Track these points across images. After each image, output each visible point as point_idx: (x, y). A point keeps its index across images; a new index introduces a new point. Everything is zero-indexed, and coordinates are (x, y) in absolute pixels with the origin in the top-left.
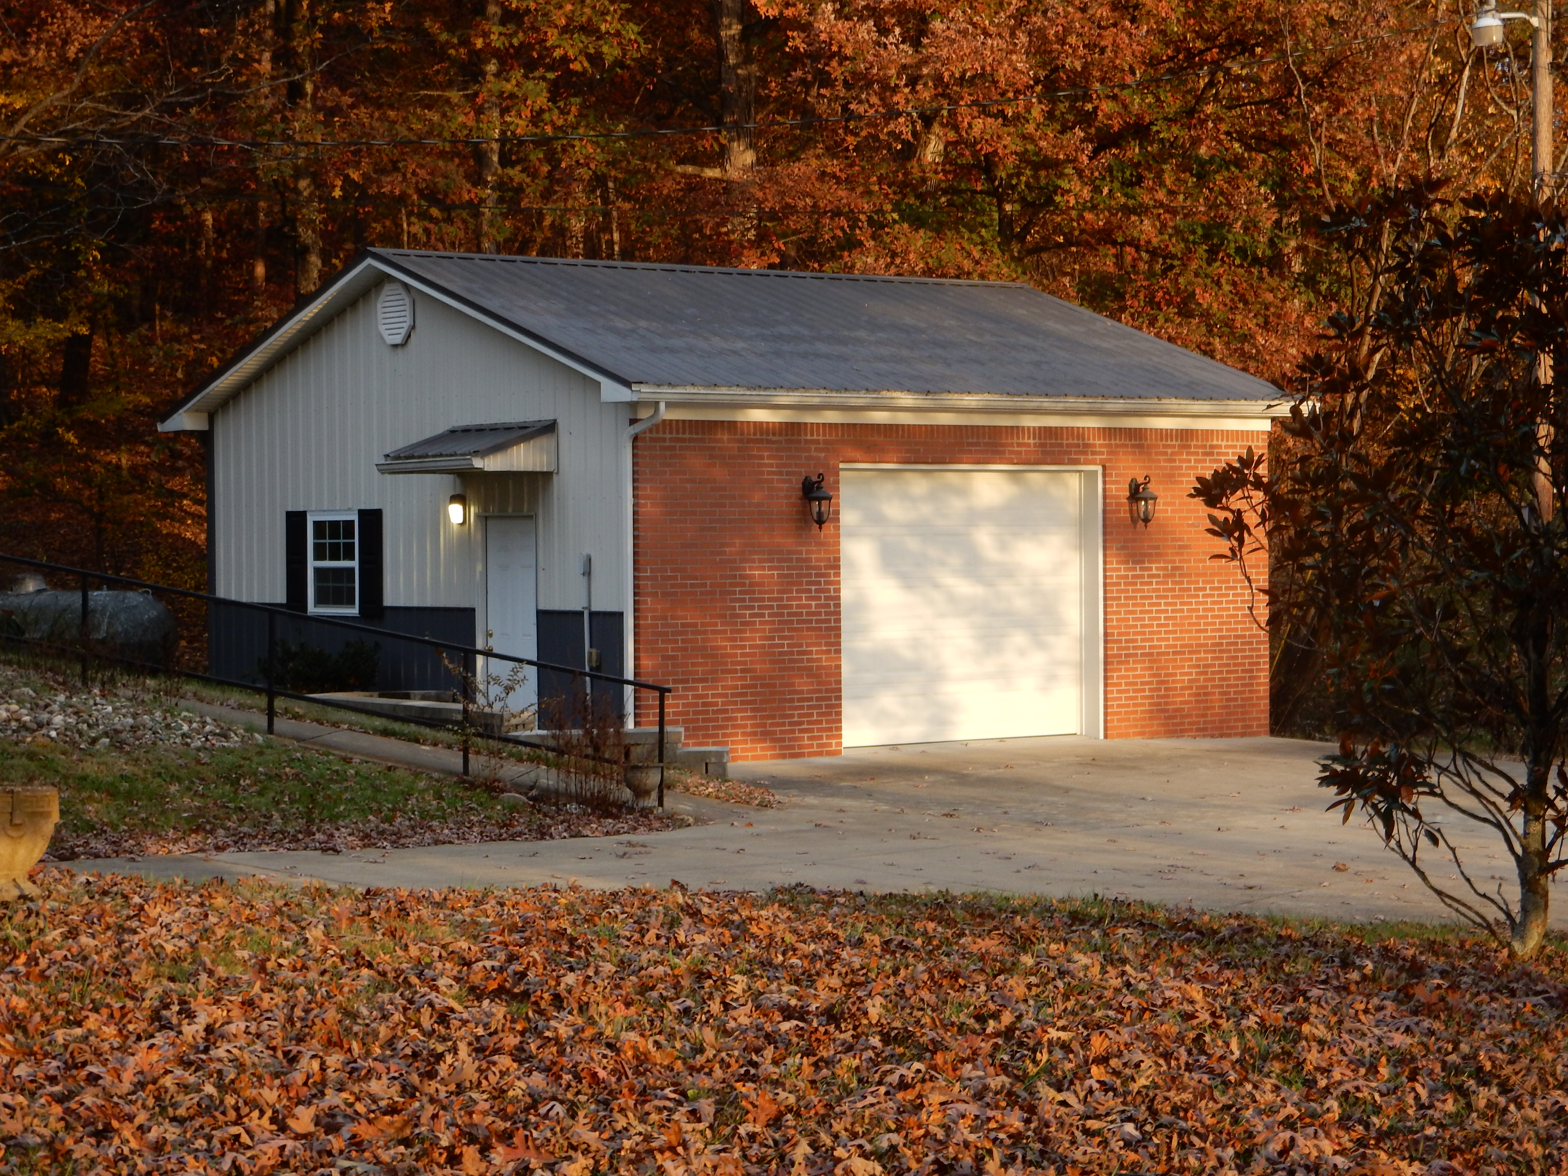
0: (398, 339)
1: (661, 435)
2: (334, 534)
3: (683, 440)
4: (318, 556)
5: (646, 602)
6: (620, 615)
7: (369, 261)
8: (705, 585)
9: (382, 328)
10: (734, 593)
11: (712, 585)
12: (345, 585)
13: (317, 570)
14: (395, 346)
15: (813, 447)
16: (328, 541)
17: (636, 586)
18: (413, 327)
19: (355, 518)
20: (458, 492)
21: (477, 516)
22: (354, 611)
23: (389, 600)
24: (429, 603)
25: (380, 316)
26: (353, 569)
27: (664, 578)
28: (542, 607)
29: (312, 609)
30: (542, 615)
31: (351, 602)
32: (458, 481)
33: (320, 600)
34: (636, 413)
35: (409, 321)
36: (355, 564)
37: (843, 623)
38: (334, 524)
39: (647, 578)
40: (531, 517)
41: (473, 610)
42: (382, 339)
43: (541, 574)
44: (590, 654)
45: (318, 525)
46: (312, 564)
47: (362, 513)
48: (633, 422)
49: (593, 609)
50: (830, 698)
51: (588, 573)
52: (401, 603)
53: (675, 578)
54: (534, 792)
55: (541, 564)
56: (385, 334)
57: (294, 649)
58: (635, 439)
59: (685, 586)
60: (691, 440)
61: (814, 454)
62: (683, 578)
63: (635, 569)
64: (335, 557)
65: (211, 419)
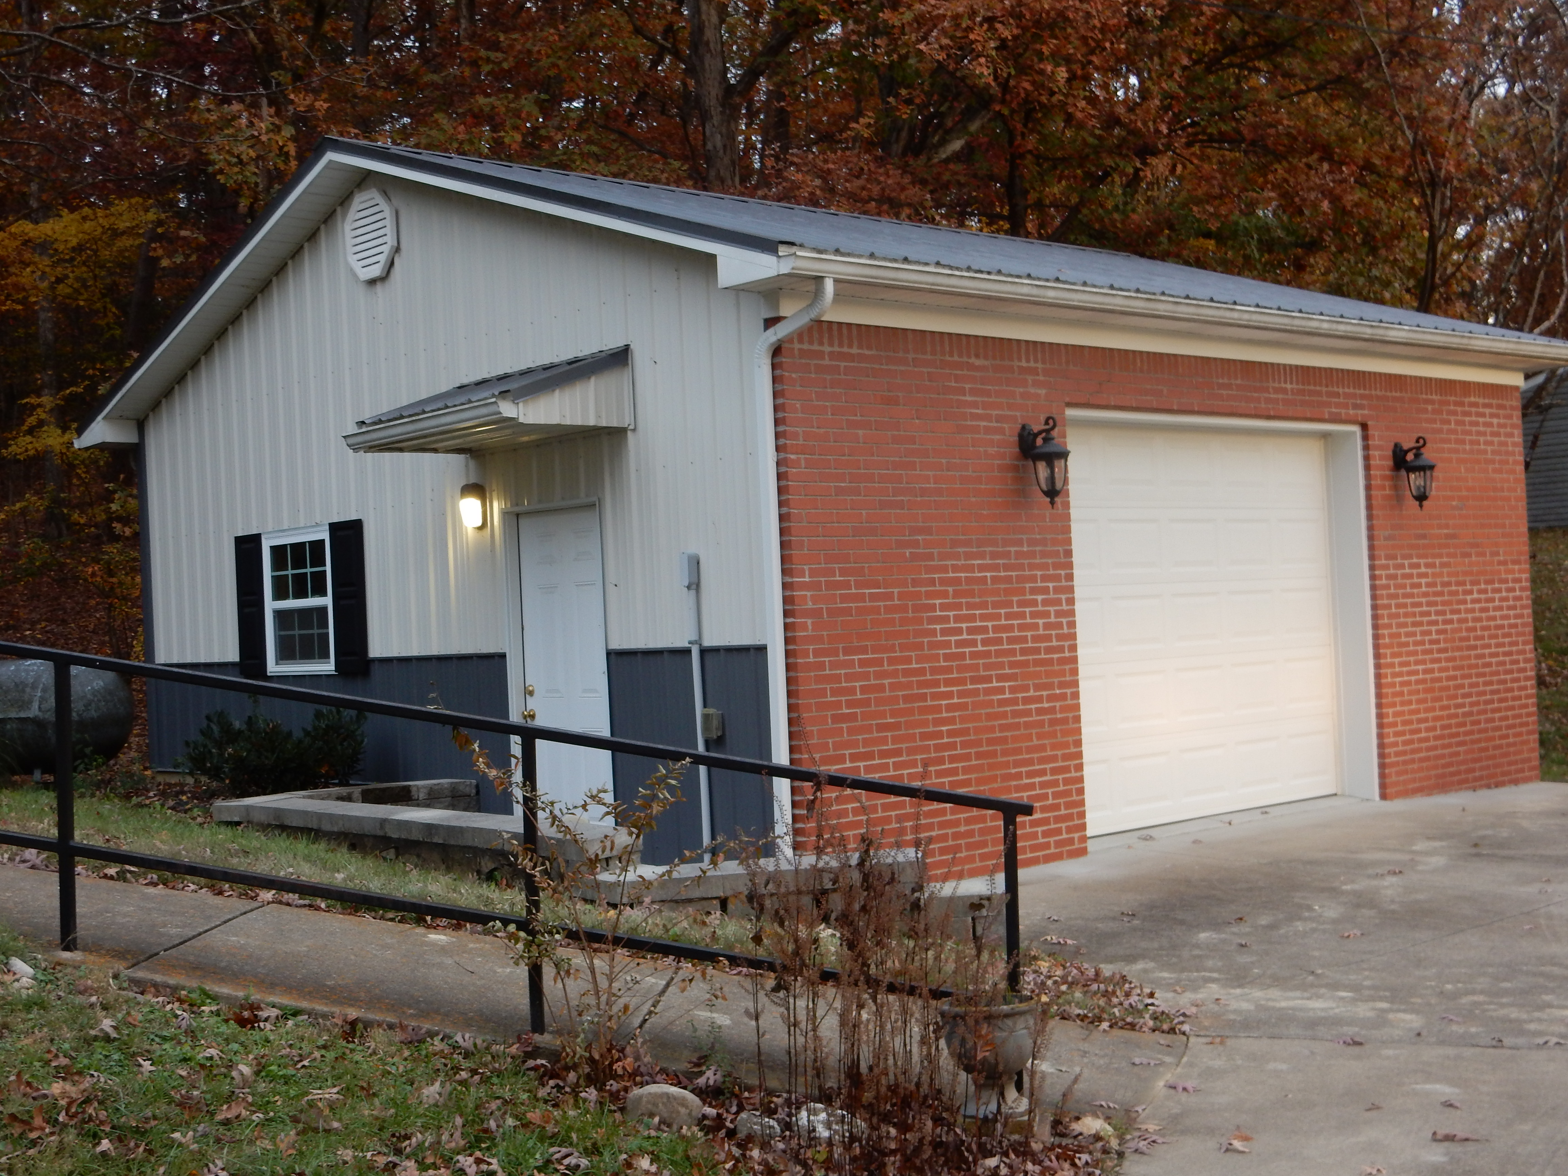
0: (376, 271)
1: (816, 347)
2: (299, 562)
3: (851, 357)
4: (280, 593)
5: (804, 627)
6: (762, 650)
7: (331, 156)
8: (889, 596)
9: (352, 260)
10: (933, 608)
11: (901, 596)
12: (316, 631)
13: (279, 614)
14: (372, 282)
15: (1030, 378)
16: (290, 572)
17: (786, 600)
18: (397, 250)
19: (325, 536)
20: (472, 480)
21: (504, 514)
22: (328, 667)
23: (377, 648)
24: (435, 649)
25: (350, 242)
26: (324, 609)
27: (831, 585)
28: (615, 645)
29: (273, 667)
30: (615, 658)
31: (325, 655)
32: (472, 464)
33: (286, 653)
34: (776, 307)
35: (391, 240)
36: (327, 601)
37: (1081, 652)
38: (298, 548)
39: (804, 586)
40: (593, 506)
41: (503, 656)
42: (355, 275)
43: (611, 590)
44: (706, 718)
45: (278, 552)
46: (270, 605)
47: (334, 528)
48: (770, 323)
49: (707, 643)
50: (1066, 769)
51: (695, 585)
52: (394, 653)
53: (846, 585)
54: (710, 1076)
55: (611, 578)
56: (357, 267)
57: (237, 724)
58: (777, 351)
59: (861, 598)
60: (861, 358)
61: (1032, 390)
62: (858, 585)
63: (784, 572)
64: (301, 593)
65: (141, 426)
